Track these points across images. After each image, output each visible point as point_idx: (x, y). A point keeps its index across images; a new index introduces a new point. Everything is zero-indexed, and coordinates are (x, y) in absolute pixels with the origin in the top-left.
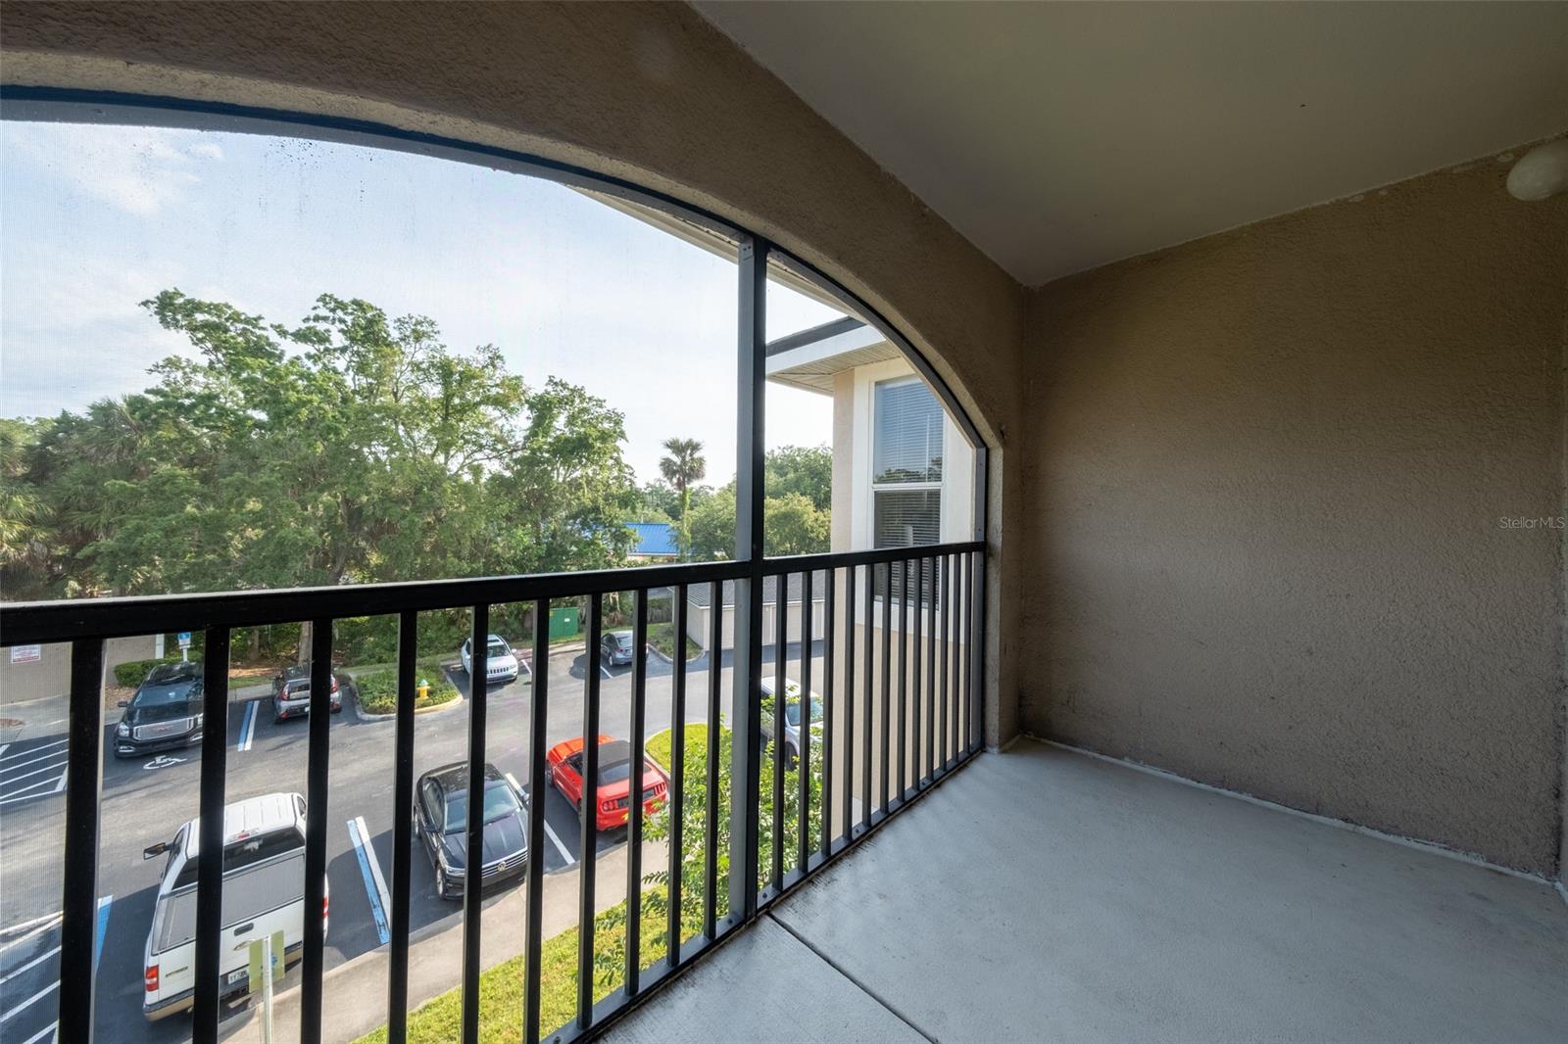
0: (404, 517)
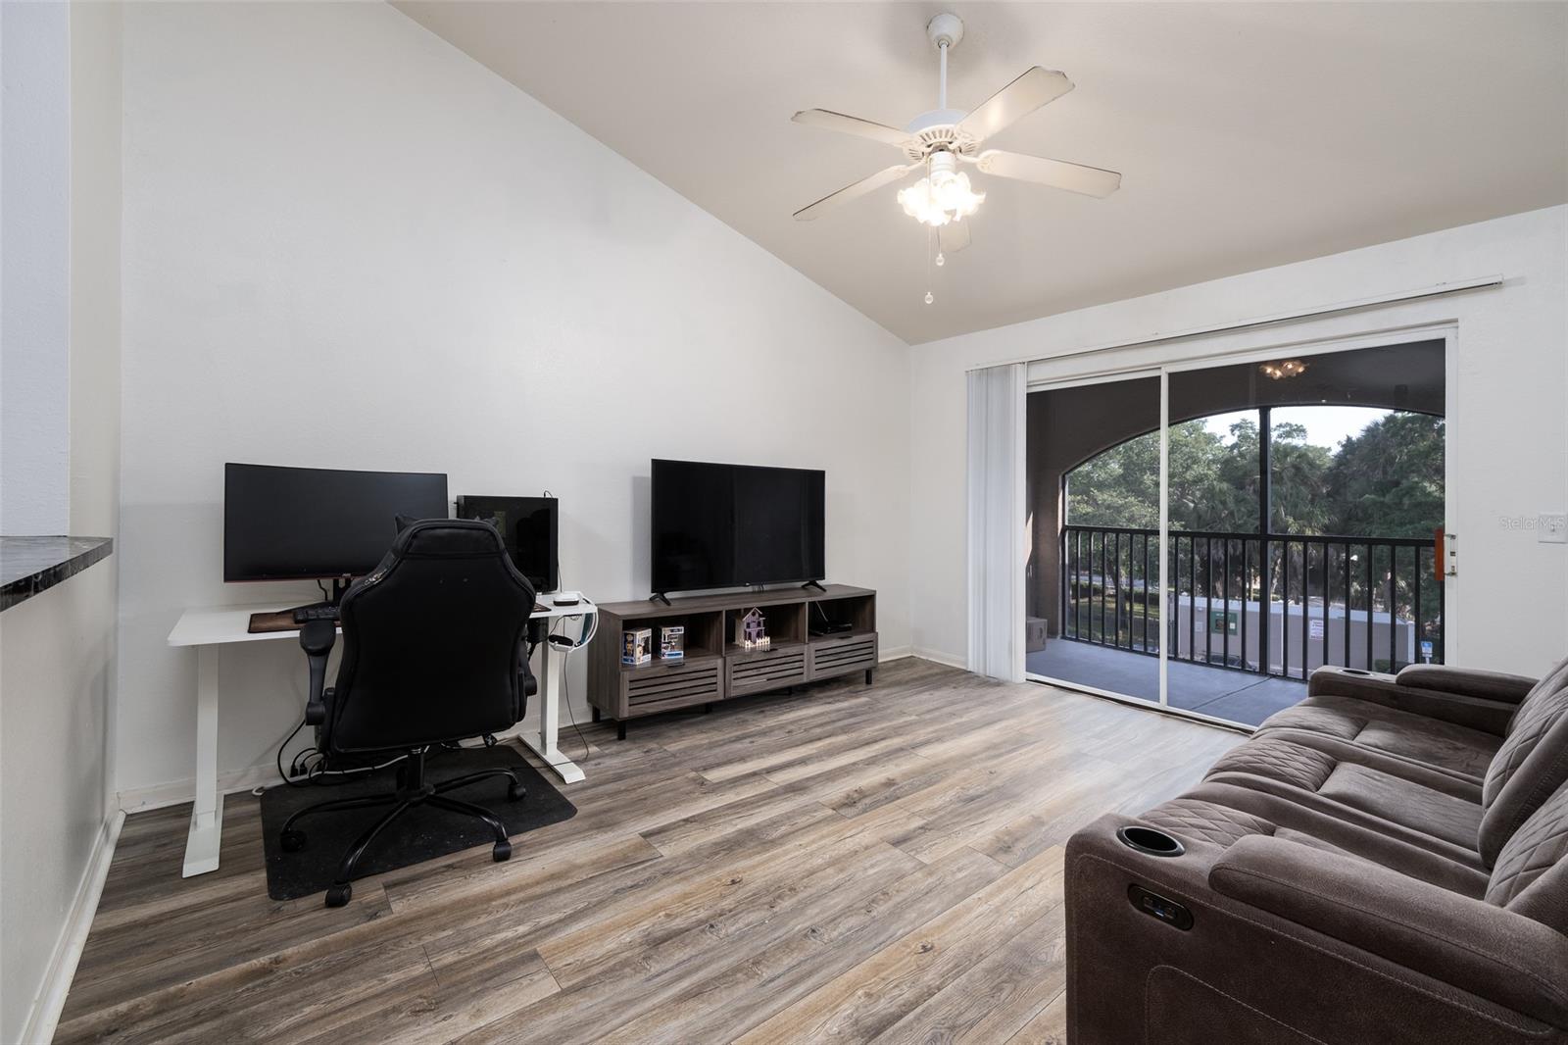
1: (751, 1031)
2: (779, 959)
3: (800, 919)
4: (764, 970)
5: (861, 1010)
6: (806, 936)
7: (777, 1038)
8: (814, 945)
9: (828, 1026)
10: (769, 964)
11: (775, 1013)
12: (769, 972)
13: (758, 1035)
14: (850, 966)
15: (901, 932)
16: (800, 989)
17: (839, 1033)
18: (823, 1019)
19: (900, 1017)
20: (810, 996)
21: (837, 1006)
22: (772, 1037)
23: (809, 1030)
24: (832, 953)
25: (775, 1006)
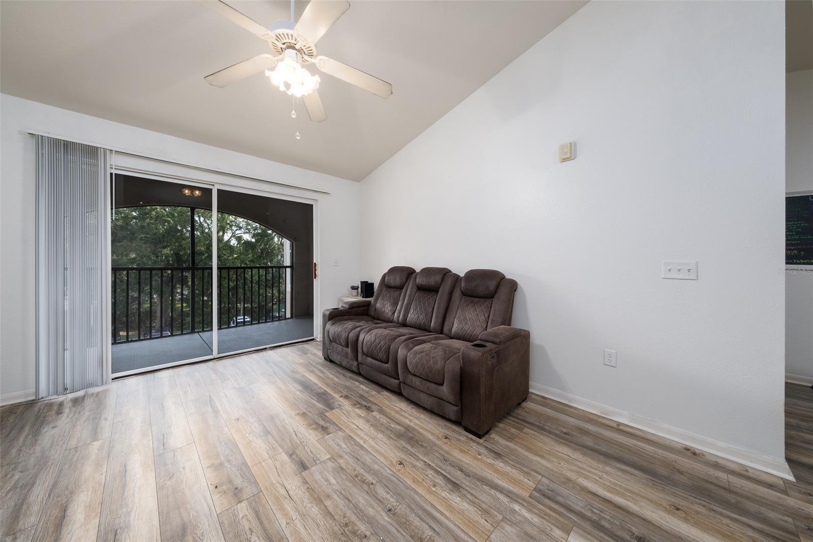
0: (202, 261)
1: (472, 536)
2: (416, 527)
3: (378, 517)
4: (426, 535)
5: (444, 489)
6: (394, 514)
7: (471, 523)
8: (402, 509)
9: (457, 502)
10: (420, 532)
11: (455, 525)
12: (427, 532)
13: (473, 532)
14: (417, 493)
15: (389, 472)
16: (437, 515)
17: (460, 497)
18: (454, 504)
19: (444, 475)
20: (441, 510)
21: (444, 498)
22: (472, 525)
23: (462, 509)
24: (407, 501)
25: (451, 526)
